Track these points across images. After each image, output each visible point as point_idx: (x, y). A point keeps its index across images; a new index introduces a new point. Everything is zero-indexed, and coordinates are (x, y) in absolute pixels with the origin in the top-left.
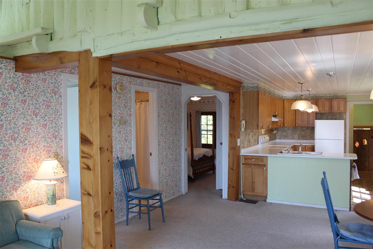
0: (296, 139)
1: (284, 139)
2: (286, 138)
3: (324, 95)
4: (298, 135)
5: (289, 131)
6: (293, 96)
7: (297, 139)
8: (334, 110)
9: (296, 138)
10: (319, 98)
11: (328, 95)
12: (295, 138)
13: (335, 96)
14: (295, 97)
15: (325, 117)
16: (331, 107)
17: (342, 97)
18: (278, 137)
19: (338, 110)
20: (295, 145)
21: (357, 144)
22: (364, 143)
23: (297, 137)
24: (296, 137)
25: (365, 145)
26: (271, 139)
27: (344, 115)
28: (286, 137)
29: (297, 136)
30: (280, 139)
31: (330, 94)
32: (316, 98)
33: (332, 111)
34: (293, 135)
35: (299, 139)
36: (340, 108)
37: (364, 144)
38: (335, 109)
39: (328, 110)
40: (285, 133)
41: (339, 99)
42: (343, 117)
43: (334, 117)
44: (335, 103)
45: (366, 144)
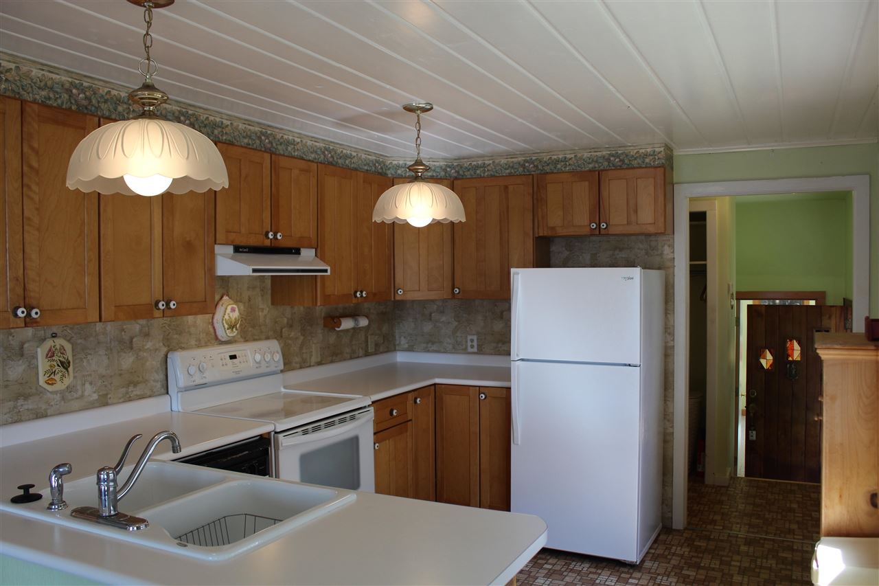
0: (470, 350)
1: (427, 350)
2: (434, 347)
3: (568, 156)
4: (478, 334)
5: (443, 319)
6: (442, 163)
7: (475, 350)
8: (612, 222)
9: (472, 347)
10: (547, 169)
11: (586, 155)
12: (466, 348)
13: (616, 156)
14: (452, 167)
15: (587, 257)
16: (598, 209)
17: (647, 160)
18: (404, 342)
19: (629, 223)
20: (435, 384)
21: (767, 361)
22: (788, 356)
23: (475, 344)
24: (469, 344)
25: (794, 362)
26: (288, 365)
27: (666, 247)
28: (433, 343)
29: (475, 338)
30: (410, 349)
31: (596, 149)
32: (536, 167)
33: (604, 226)
34: (458, 334)
35: (480, 351)
36: (636, 211)
37: (790, 359)
38: (617, 220)
39: (586, 222)
40: (428, 327)
41: (634, 168)
42: (662, 254)
43: (623, 255)
44: (616, 192)
45: (799, 359)
